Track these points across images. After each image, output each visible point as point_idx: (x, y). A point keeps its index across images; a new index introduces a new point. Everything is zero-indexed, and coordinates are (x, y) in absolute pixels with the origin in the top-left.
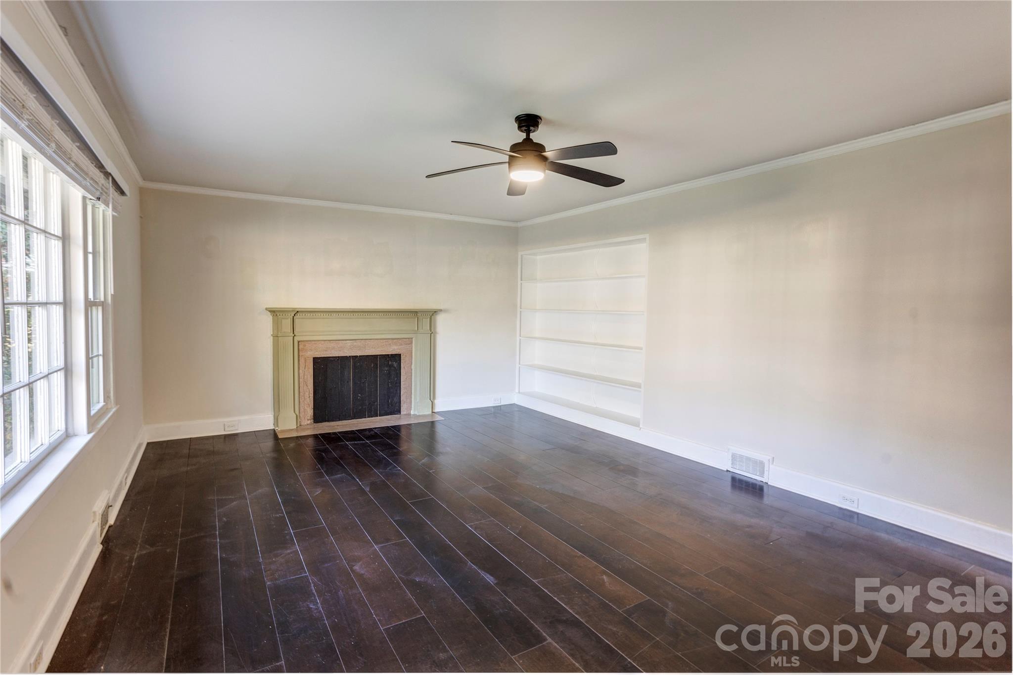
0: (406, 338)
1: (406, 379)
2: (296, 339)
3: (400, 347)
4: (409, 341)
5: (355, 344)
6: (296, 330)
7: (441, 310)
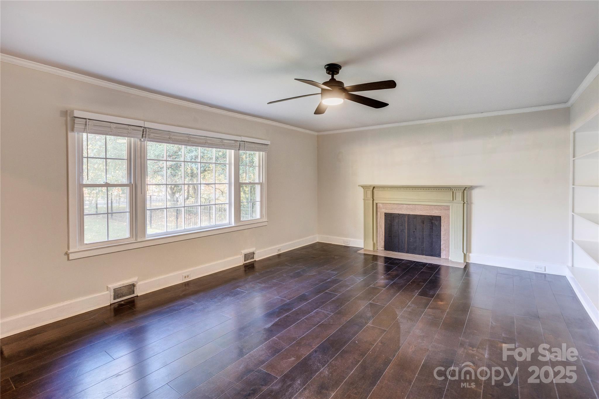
0: (445, 206)
1: (445, 234)
2: (375, 202)
3: (440, 211)
4: (447, 208)
5: (409, 207)
6: (375, 197)
7: (476, 187)
